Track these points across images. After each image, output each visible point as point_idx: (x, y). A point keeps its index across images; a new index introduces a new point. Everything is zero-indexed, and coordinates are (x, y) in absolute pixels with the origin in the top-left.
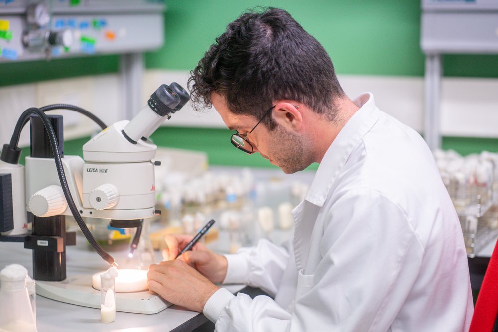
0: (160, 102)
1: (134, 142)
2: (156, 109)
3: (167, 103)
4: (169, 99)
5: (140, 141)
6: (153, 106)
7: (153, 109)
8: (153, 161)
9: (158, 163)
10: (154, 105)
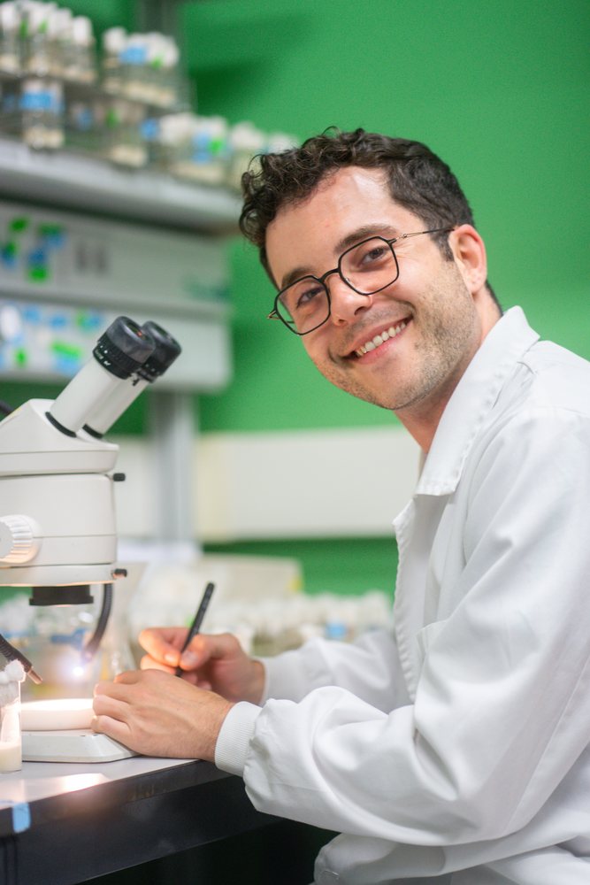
0: (113, 348)
1: (71, 434)
2: (106, 363)
3: (126, 349)
4: (130, 340)
5: (81, 433)
6: (101, 358)
7: (101, 362)
8: (111, 473)
9: (119, 477)
10: (103, 354)
